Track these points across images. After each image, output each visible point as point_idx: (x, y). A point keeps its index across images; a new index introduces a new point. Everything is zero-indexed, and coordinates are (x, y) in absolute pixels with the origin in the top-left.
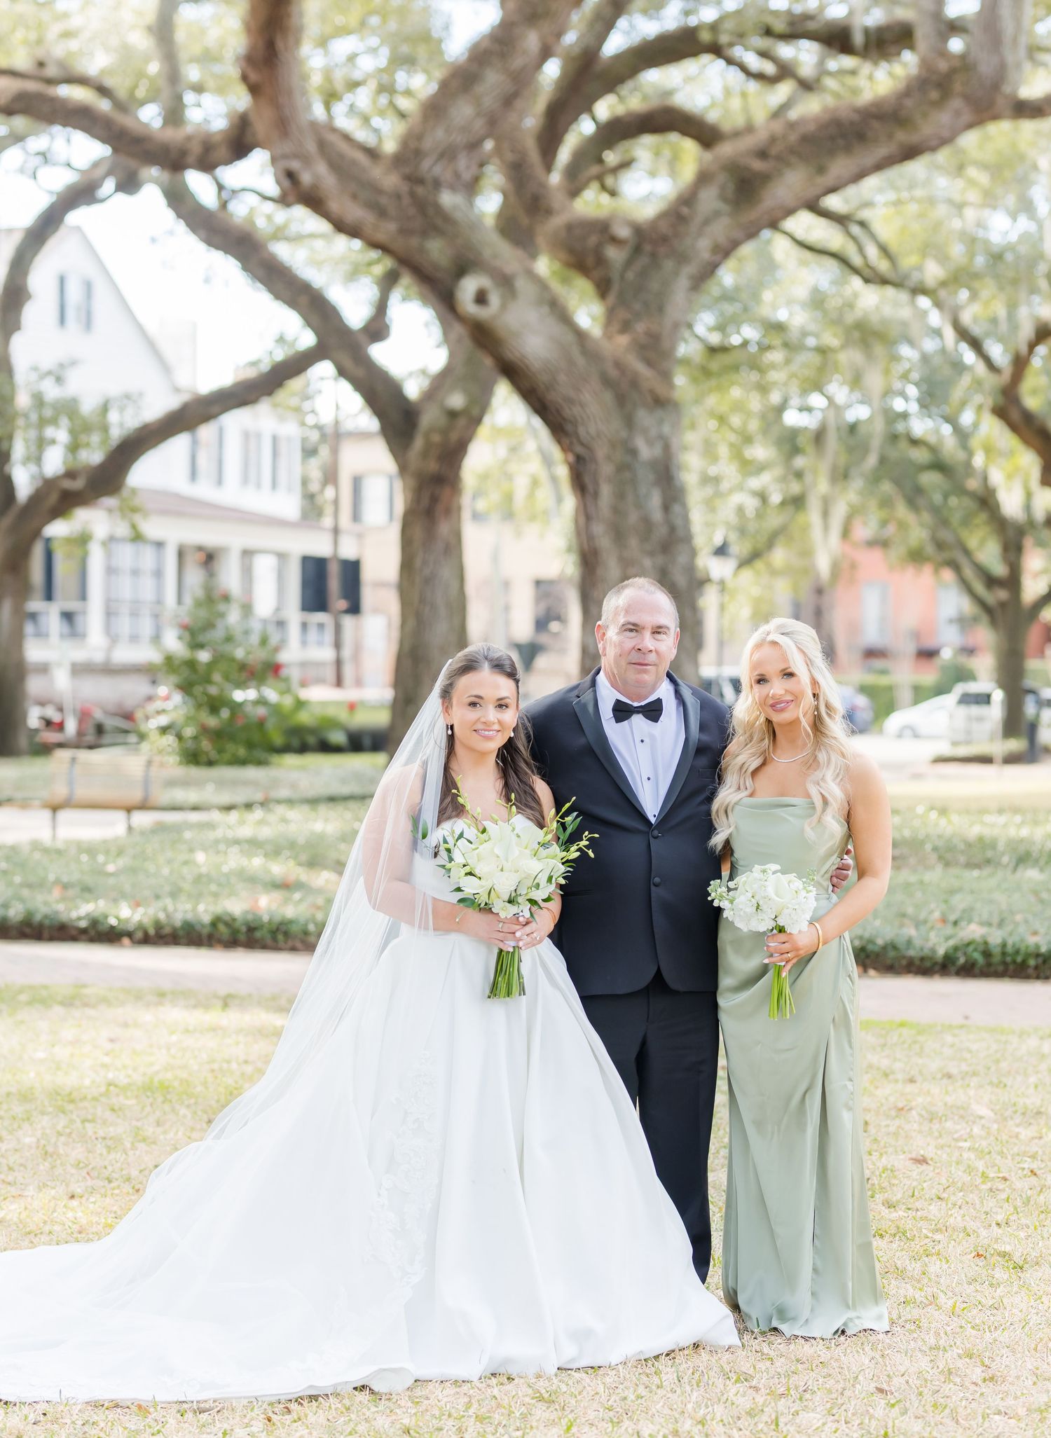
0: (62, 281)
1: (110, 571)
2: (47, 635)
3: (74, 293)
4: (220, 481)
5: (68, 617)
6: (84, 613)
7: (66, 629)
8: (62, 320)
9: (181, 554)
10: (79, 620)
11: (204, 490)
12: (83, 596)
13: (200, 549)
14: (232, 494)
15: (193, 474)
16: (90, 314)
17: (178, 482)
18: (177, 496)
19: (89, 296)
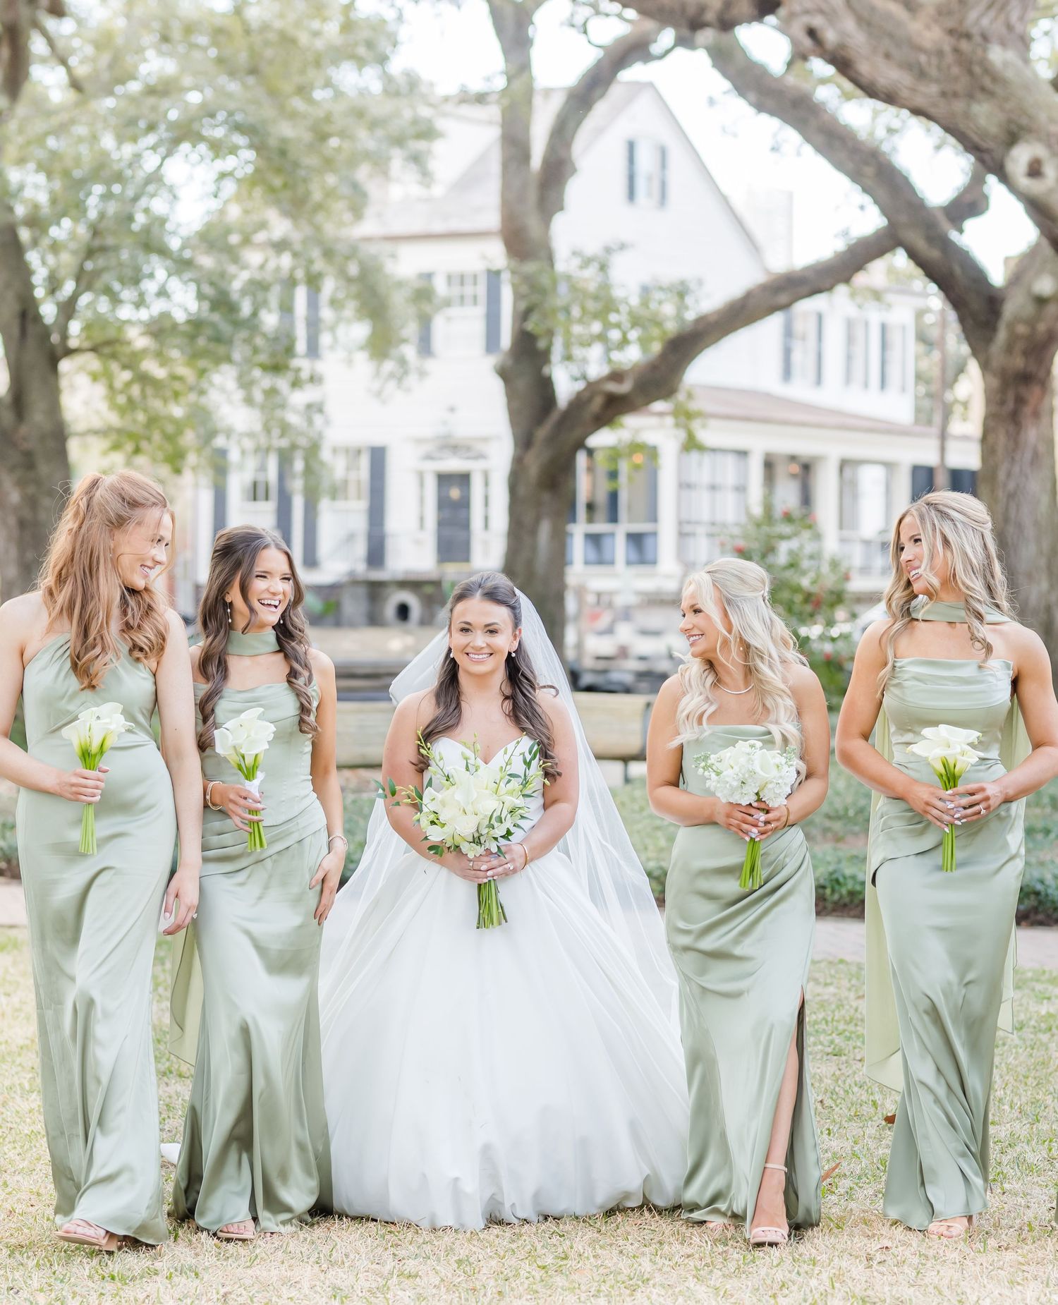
0: (631, 146)
1: (685, 486)
2: (612, 563)
3: (646, 161)
4: (819, 380)
5: (636, 540)
6: (655, 534)
7: (633, 554)
8: (631, 194)
9: (769, 465)
10: (648, 542)
11: (800, 390)
12: (653, 517)
13: (793, 458)
14: (833, 395)
15: (787, 373)
16: (663, 186)
17: (769, 380)
18: (767, 396)
19: (663, 164)
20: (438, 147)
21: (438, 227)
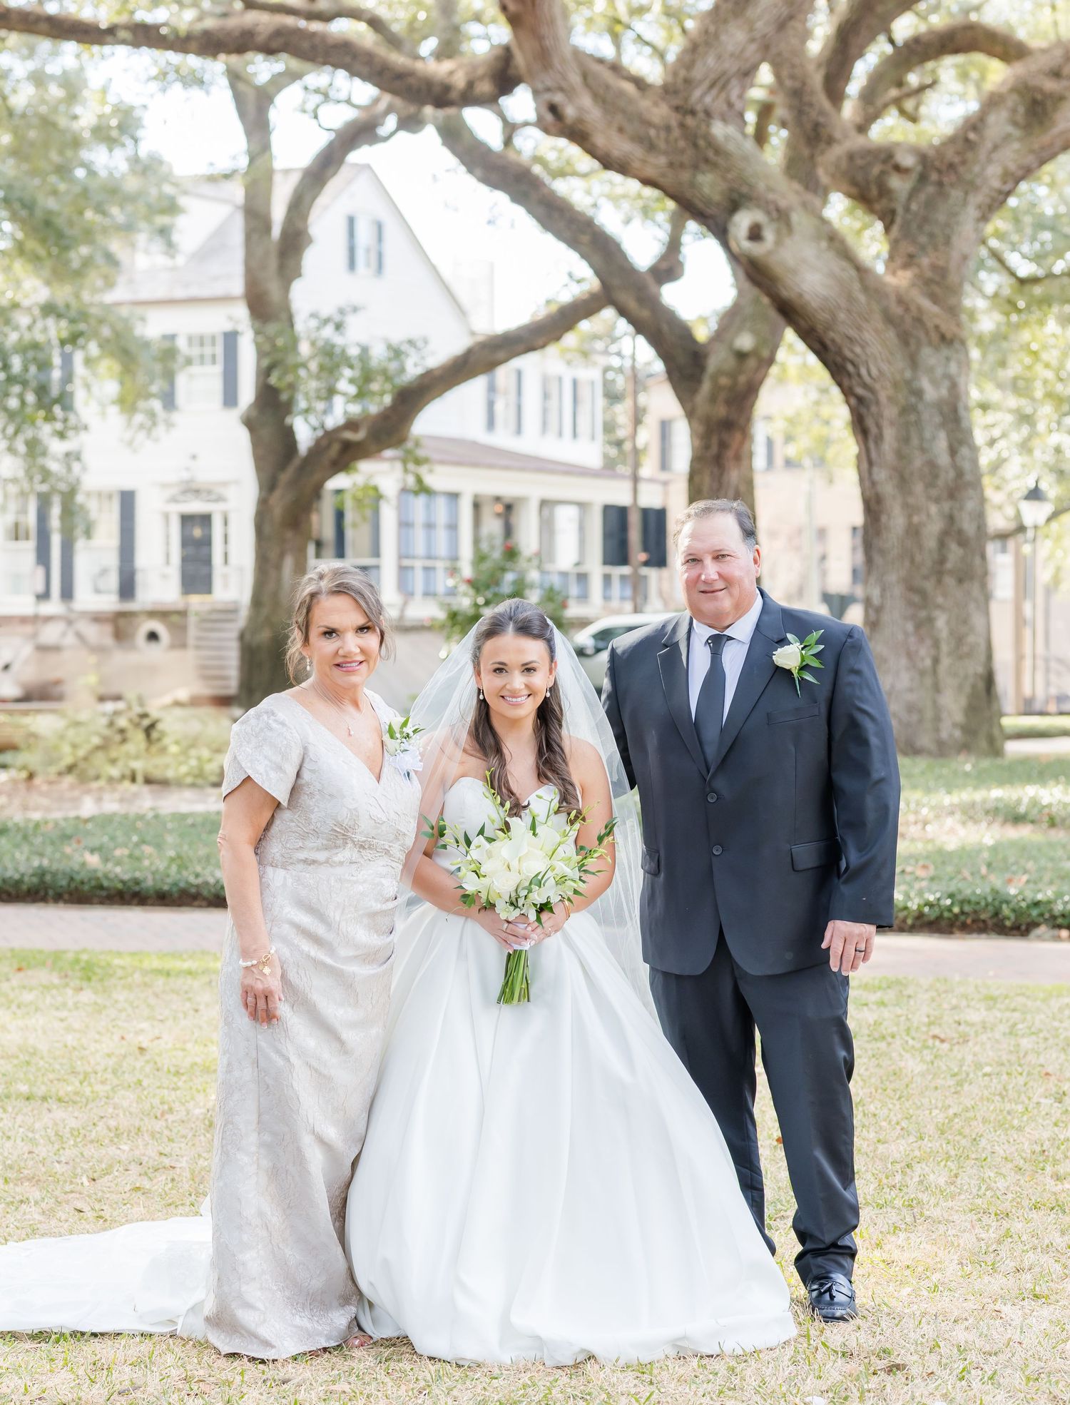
0: (351, 221)
1: (405, 525)
3: (364, 235)
4: (519, 430)
6: (377, 567)
8: (352, 264)
9: (477, 506)
10: (374, 574)
11: (502, 439)
12: (376, 552)
13: (497, 499)
14: (531, 442)
15: (491, 423)
16: (380, 256)
17: (474, 429)
18: (474, 444)
19: (380, 238)
20: (181, 222)
21: (180, 293)
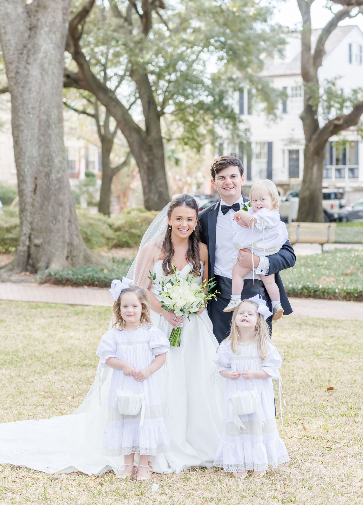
0: (350, 46)
2: (344, 178)
3: (355, 50)
5: (352, 170)
6: (358, 168)
7: (351, 175)
8: (350, 61)
10: (356, 171)
12: (357, 163)
16: (361, 57)
19: (361, 51)
20: (287, 47)
21: (289, 72)
